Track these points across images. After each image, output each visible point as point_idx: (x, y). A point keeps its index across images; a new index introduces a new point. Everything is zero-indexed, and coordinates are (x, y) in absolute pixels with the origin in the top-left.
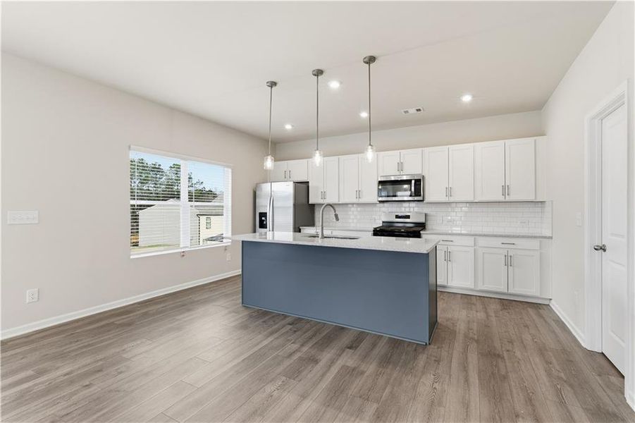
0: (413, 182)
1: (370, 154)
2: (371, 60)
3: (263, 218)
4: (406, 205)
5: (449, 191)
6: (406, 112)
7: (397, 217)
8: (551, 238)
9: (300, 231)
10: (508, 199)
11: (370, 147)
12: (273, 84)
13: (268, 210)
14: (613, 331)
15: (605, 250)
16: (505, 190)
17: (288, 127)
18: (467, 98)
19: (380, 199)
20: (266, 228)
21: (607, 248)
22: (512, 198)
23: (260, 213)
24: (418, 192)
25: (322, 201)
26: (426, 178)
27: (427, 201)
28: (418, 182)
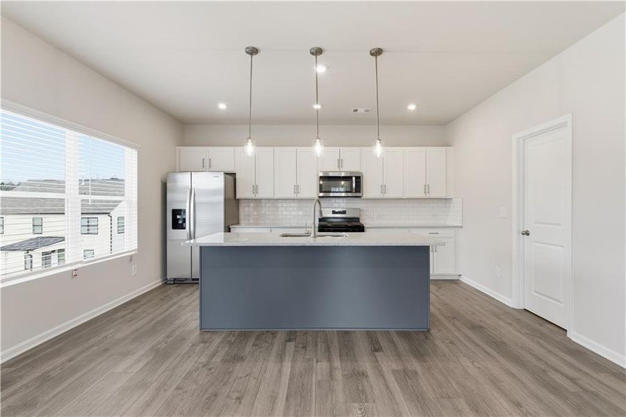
0: (354, 178)
1: (378, 149)
2: (377, 52)
3: (178, 217)
4: (341, 200)
5: (384, 189)
6: (355, 111)
7: (334, 212)
8: (461, 227)
9: (230, 231)
10: (428, 196)
11: (378, 142)
12: (253, 51)
13: (187, 206)
14: (536, 292)
15: (528, 234)
16: (427, 188)
17: (222, 106)
18: (412, 107)
19: (321, 194)
20: (185, 228)
21: (530, 233)
22: (432, 195)
23: (173, 211)
24: (358, 188)
25: (253, 196)
26: (364, 176)
27: (364, 196)
28: (358, 178)
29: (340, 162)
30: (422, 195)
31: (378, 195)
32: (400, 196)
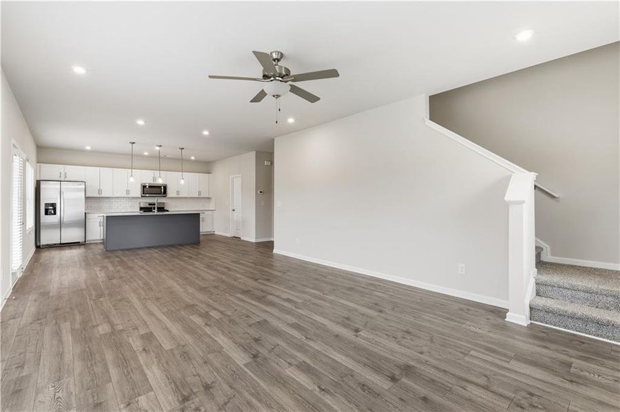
0: (162, 187)
3: (50, 208)
5: (178, 192)
8: (215, 210)
13: (58, 201)
19: (143, 195)
20: (56, 214)
22: (202, 196)
23: (46, 204)
24: (165, 192)
25: (98, 196)
26: (168, 186)
27: (168, 196)
28: (165, 188)
29: (154, 179)
30: (197, 196)
31: (175, 195)
32: (187, 196)
